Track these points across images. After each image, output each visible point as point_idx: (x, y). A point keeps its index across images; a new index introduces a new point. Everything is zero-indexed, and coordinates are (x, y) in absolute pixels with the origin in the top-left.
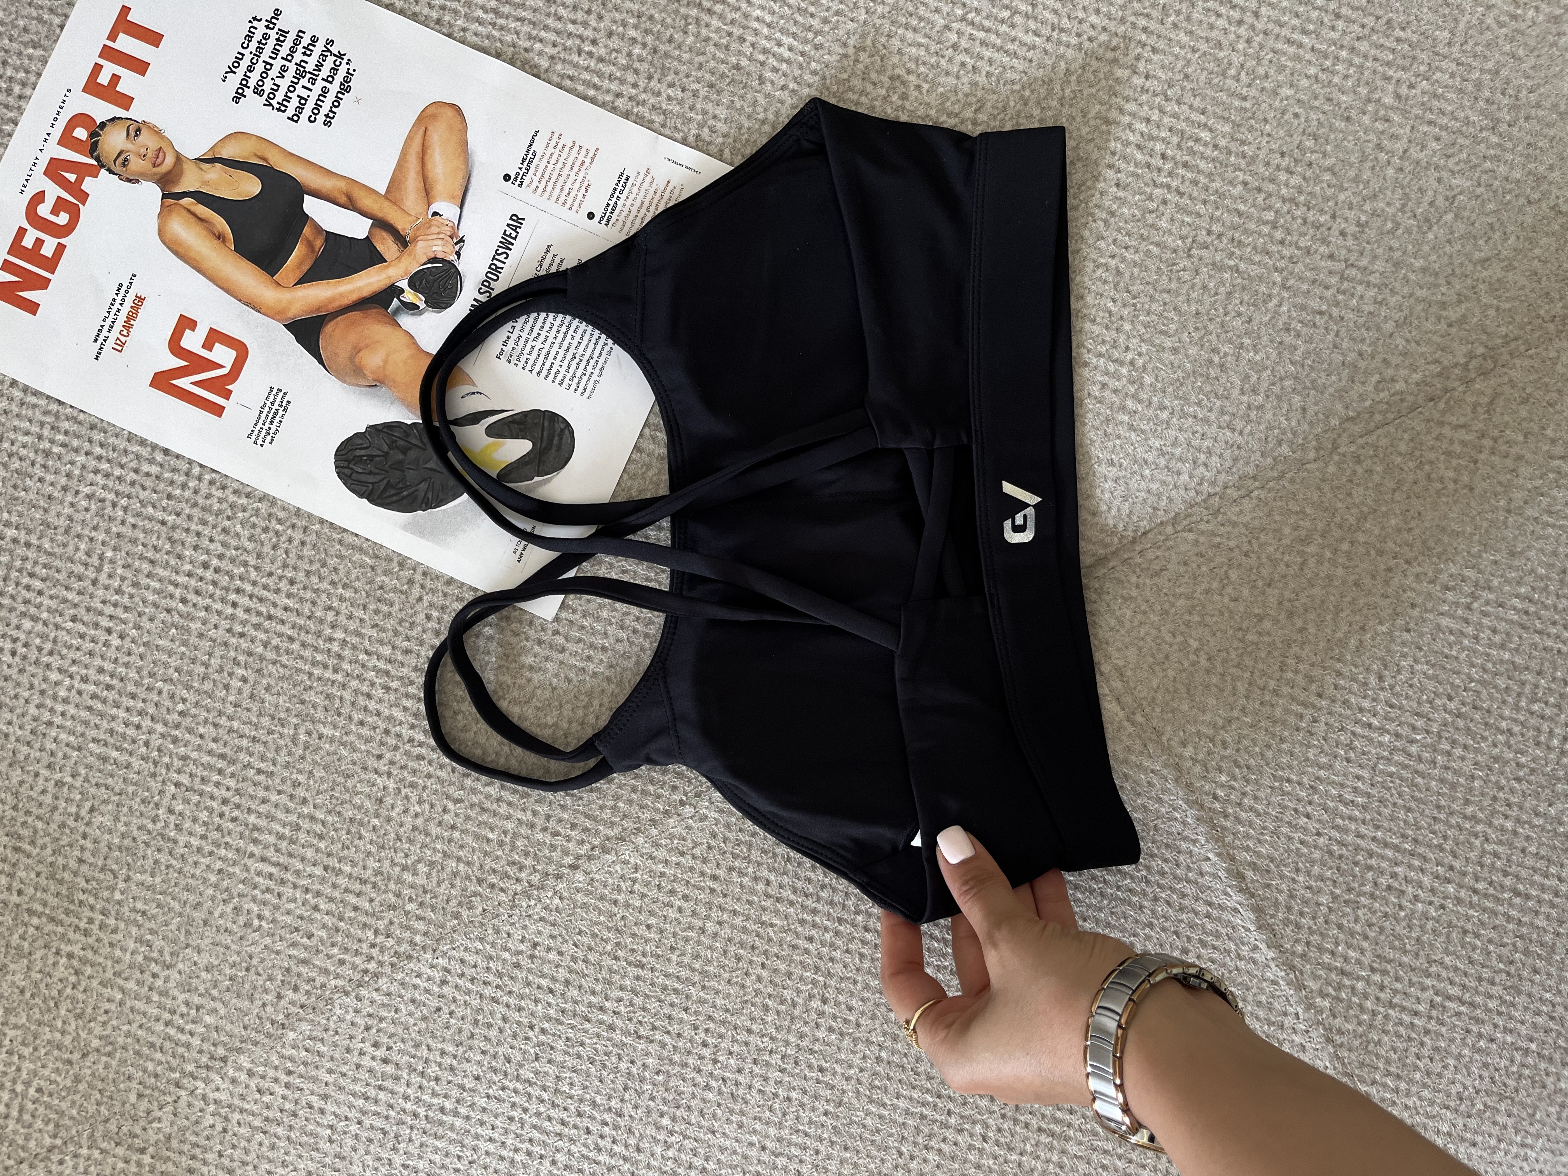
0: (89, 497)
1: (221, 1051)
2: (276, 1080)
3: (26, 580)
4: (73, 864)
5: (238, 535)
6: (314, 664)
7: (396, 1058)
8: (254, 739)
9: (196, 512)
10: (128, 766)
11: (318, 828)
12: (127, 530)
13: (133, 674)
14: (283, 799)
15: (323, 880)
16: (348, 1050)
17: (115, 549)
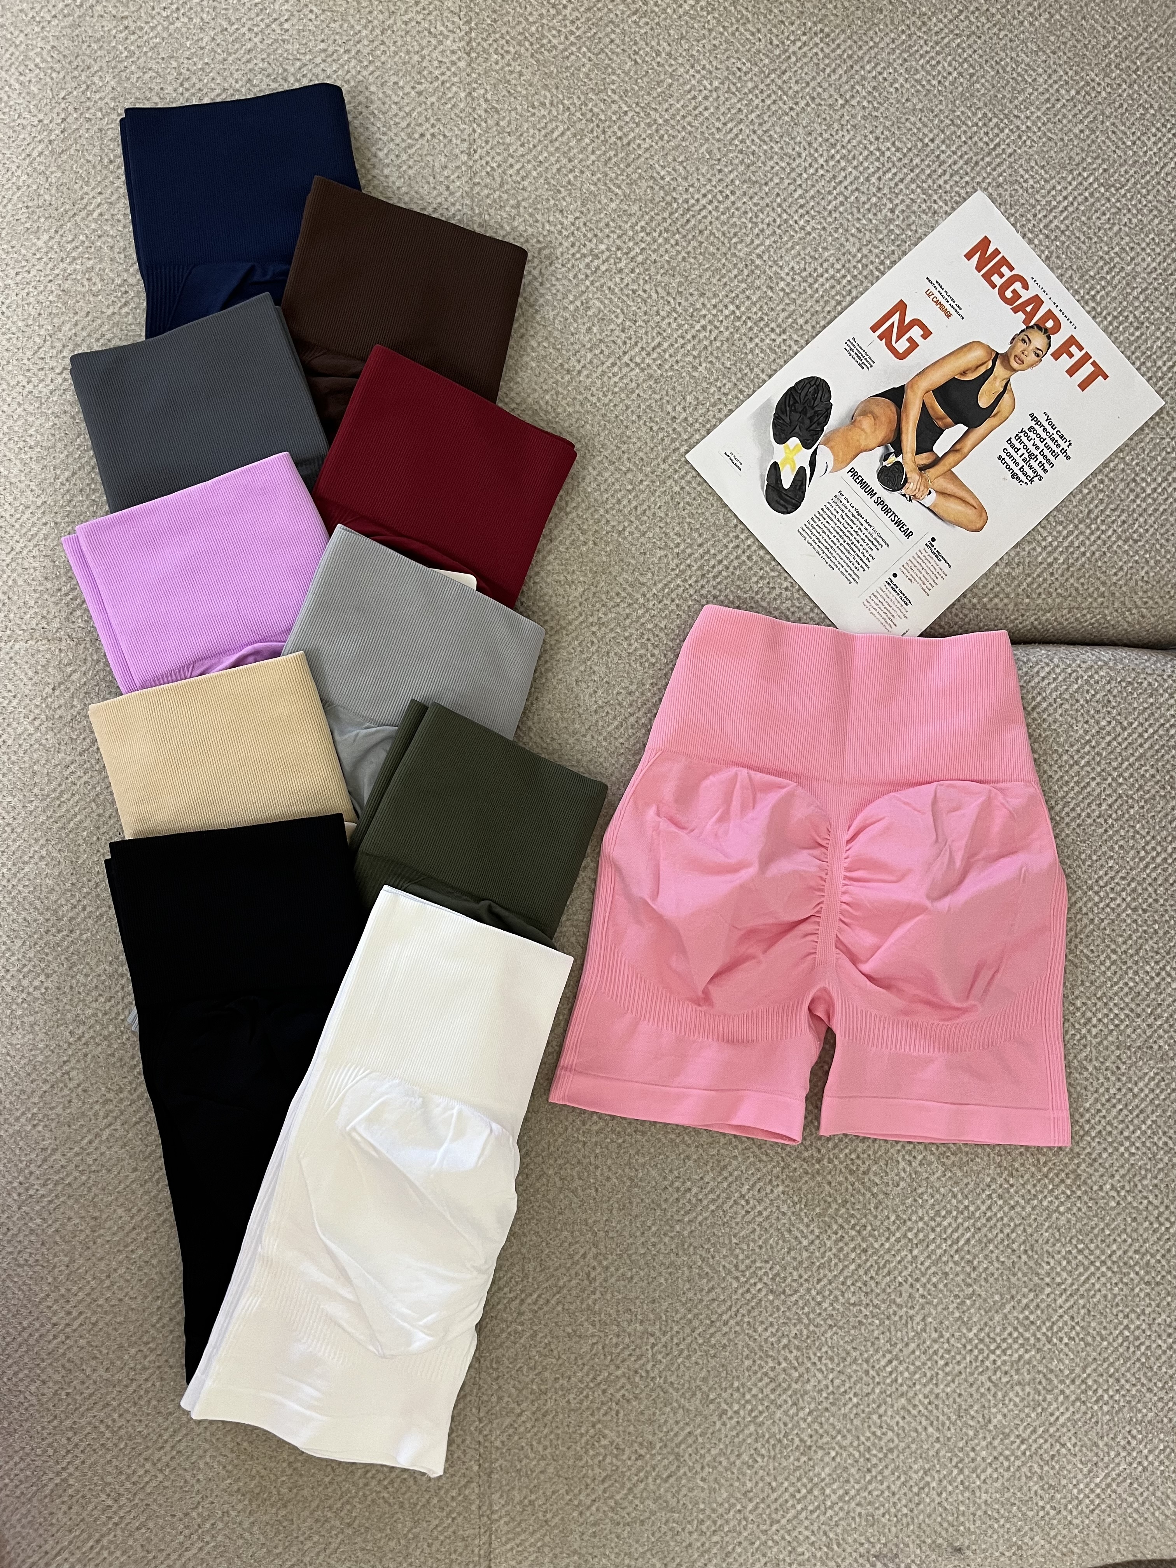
0: (799, 155)
1: (473, 55)
2: (443, 74)
3: (774, 97)
4: (613, 36)
5: (740, 218)
6: (652, 219)
7: (421, 141)
8: (628, 166)
9: (763, 203)
10: (649, 94)
11: (564, 171)
12: (771, 163)
13: (696, 123)
14: (589, 162)
15: (535, 158)
16: (438, 120)
17: (765, 152)
